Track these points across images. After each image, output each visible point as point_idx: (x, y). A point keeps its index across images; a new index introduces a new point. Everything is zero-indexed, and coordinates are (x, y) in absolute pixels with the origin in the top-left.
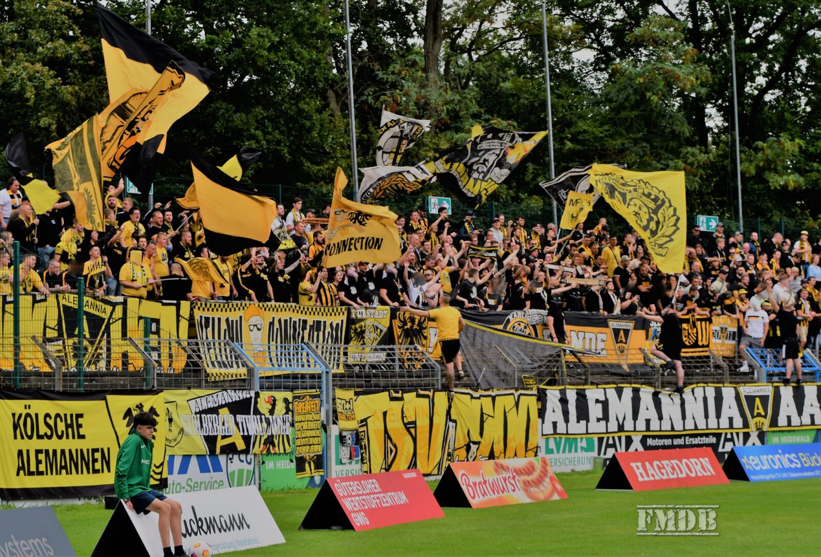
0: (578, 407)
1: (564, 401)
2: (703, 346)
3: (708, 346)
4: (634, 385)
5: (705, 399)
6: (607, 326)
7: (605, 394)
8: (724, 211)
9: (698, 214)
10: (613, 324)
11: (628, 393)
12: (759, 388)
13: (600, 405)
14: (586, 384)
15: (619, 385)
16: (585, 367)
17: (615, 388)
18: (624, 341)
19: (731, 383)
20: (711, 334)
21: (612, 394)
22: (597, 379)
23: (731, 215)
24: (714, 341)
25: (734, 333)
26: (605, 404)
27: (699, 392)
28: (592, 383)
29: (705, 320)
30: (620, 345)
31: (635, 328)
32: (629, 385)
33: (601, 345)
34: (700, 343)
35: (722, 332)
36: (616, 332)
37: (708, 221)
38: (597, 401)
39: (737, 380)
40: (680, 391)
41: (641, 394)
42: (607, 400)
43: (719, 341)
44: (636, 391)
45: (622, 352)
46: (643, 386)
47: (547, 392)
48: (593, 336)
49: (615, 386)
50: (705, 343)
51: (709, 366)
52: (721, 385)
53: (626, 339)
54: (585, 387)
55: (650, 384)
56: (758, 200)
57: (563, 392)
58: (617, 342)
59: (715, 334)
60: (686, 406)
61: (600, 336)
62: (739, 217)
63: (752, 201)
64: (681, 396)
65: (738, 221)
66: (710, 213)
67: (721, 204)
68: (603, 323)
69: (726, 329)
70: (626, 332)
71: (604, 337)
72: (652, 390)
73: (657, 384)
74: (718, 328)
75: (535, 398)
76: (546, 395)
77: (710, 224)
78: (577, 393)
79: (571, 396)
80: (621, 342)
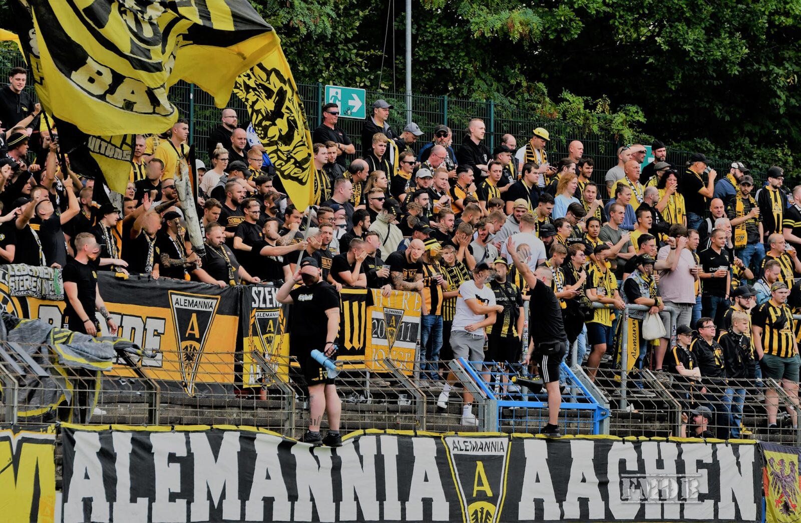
0: (133, 469)
1: (107, 455)
2: (353, 352)
3: (361, 352)
4: (242, 428)
5: (379, 460)
6: (167, 305)
7: (188, 443)
8: (377, 77)
9: (326, 81)
10: (178, 300)
11: (231, 443)
12: (484, 441)
13: (176, 467)
14: (151, 420)
15: (215, 426)
16: (150, 387)
17: (206, 432)
18: (197, 336)
19: (429, 429)
20: (369, 326)
21: (200, 443)
22: (173, 412)
23: (391, 87)
24: (374, 342)
25: (415, 326)
26: (187, 464)
27: (368, 445)
28: (163, 422)
29: (359, 298)
30: (188, 343)
31: (220, 312)
32: (234, 428)
33: (152, 343)
34: (348, 346)
35: (389, 325)
36: (183, 316)
37: (346, 97)
38: (172, 458)
39: (441, 423)
40: (333, 441)
41: (258, 446)
42: (190, 455)
43: (384, 342)
44: (247, 439)
45: (189, 358)
46: (262, 429)
47: (76, 436)
48: (138, 323)
49: (209, 427)
50: (357, 345)
51: (361, 393)
52: (411, 433)
53: (202, 332)
54: (150, 428)
55: (275, 426)
56: (446, 58)
57: (106, 437)
58: (183, 339)
59: (378, 329)
60: (344, 472)
61: (152, 325)
62: (405, 92)
63: (434, 60)
64: (334, 451)
65: (404, 99)
66: (349, 81)
67: (374, 64)
68: (159, 298)
69: (398, 318)
70: (204, 318)
71: (159, 325)
72: (276, 438)
73: (287, 427)
74: (381, 316)
75: (50, 448)
76: (73, 442)
77: (351, 103)
78: (134, 440)
79: (122, 445)
80: (192, 337)
